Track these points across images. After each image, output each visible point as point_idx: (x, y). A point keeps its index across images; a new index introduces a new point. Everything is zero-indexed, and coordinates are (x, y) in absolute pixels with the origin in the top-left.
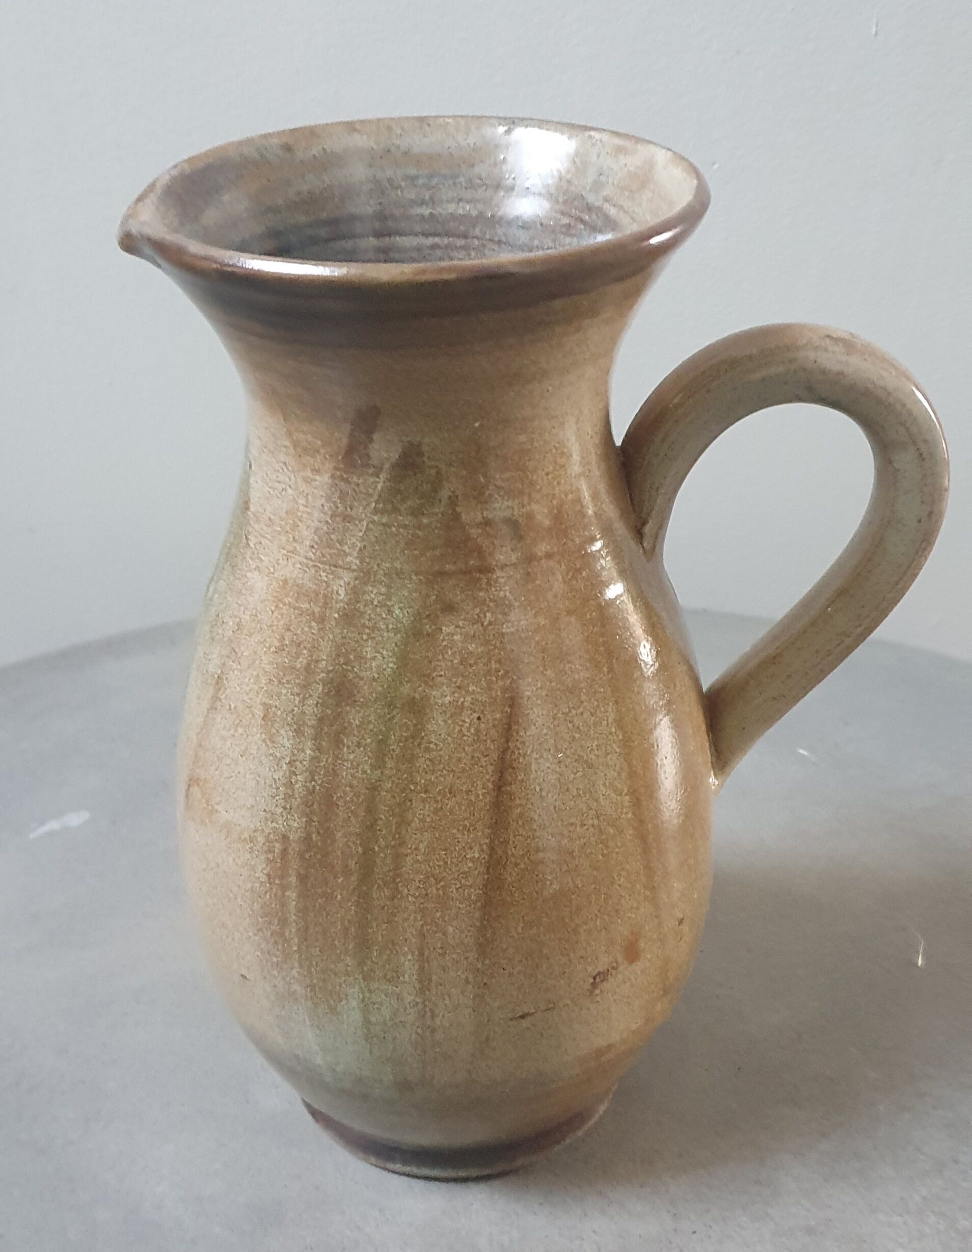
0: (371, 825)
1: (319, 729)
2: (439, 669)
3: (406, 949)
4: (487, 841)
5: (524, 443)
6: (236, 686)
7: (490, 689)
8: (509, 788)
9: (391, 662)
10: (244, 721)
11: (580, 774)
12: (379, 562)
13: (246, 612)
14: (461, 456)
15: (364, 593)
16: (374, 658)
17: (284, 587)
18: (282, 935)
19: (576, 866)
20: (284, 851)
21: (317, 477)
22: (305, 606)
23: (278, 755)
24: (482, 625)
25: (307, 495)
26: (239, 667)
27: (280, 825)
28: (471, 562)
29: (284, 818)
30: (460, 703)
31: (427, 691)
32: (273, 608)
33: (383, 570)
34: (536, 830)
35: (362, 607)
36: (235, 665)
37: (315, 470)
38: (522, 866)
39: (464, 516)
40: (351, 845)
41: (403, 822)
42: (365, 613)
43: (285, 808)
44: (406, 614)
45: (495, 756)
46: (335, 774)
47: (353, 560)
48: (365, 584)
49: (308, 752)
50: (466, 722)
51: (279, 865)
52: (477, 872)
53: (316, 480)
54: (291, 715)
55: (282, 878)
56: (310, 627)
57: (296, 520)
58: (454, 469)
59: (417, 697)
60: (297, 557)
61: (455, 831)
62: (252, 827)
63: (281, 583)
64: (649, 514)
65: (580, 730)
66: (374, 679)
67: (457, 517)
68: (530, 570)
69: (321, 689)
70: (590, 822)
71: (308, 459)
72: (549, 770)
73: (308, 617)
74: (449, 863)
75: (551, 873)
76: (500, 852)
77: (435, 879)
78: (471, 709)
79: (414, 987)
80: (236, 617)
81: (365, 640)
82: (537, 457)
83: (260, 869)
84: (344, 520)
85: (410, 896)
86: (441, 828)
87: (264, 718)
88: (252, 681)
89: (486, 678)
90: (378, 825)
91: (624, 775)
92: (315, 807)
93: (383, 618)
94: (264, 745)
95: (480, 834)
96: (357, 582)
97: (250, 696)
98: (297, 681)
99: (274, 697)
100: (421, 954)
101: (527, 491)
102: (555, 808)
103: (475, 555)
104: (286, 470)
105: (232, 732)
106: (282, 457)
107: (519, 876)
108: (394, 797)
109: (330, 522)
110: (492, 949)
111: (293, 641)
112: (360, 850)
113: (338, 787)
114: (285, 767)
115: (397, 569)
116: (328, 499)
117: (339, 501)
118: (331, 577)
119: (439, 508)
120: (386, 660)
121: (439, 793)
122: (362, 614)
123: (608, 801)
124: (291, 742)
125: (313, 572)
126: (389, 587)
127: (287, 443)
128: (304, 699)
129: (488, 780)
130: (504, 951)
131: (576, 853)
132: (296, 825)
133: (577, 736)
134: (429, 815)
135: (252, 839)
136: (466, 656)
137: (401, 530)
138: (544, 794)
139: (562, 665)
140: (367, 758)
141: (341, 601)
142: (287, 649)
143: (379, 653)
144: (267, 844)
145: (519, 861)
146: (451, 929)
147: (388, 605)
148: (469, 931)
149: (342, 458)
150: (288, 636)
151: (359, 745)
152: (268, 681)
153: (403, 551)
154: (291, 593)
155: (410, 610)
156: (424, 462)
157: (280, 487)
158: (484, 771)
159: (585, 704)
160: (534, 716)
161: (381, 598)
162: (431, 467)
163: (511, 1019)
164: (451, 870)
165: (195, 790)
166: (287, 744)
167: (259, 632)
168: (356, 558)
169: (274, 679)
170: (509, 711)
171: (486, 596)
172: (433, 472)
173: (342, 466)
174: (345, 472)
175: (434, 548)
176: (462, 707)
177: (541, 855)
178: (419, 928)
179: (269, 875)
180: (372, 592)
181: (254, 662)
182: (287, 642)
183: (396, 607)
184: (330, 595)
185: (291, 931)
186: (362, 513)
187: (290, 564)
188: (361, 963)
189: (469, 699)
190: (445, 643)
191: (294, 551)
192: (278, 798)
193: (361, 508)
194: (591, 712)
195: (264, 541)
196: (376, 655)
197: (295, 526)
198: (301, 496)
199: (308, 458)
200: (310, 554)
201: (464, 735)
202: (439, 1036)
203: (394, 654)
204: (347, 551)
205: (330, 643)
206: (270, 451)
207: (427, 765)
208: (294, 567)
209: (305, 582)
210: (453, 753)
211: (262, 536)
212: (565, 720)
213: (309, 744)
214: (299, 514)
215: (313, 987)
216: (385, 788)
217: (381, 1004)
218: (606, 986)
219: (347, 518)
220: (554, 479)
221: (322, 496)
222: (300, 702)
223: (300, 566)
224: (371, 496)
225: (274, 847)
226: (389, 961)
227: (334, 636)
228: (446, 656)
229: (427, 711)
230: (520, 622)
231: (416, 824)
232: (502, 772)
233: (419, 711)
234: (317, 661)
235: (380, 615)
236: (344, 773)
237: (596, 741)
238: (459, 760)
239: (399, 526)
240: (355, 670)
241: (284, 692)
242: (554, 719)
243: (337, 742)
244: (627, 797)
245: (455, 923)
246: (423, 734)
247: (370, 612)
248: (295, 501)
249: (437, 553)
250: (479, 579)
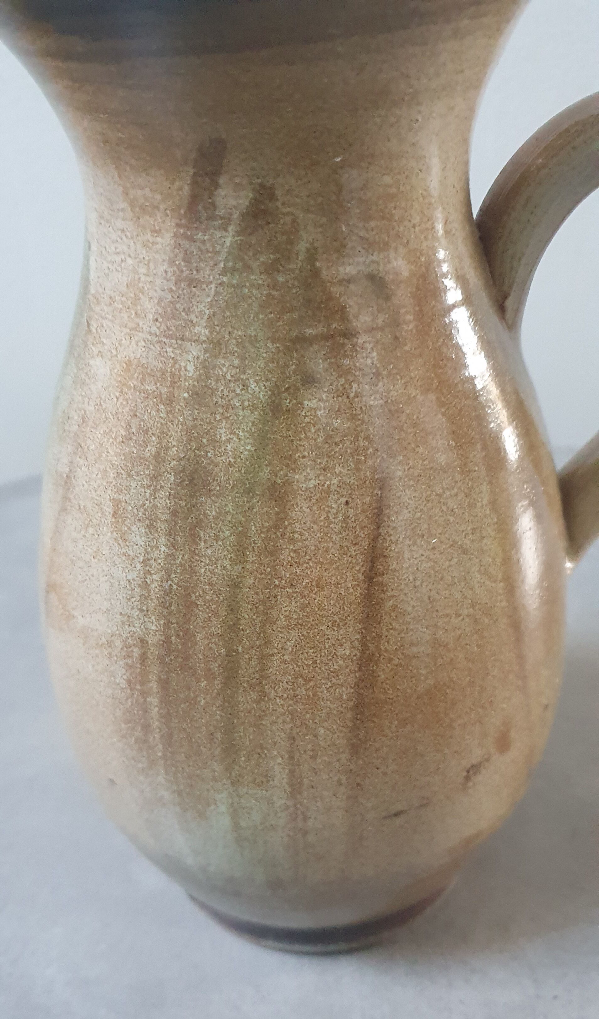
0: (234, 624)
1: (173, 523)
2: (301, 449)
3: (275, 753)
4: (358, 636)
5: (390, 186)
6: (85, 483)
7: (358, 470)
8: (381, 579)
9: (249, 444)
10: (94, 520)
11: (455, 560)
12: (231, 330)
13: (91, 403)
14: (320, 199)
15: (215, 367)
16: (229, 441)
17: (128, 370)
18: (145, 741)
19: (452, 659)
20: (143, 657)
21: (159, 239)
22: (150, 387)
23: (131, 553)
24: (348, 397)
25: (149, 262)
26: (86, 463)
27: (137, 628)
28: (334, 326)
29: (142, 621)
30: (326, 486)
31: (289, 475)
32: (118, 394)
33: (235, 339)
34: (410, 623)
35: (213, 383)
36: (81, 462)
37: (156, 231)
38: (396, 661)
39: (324, 272)
40: (213, 646)
41: (268, 620)
42: (217, 389)
43: (141, 610)
44: (263, 388)
45: (365, 544)
46: (193, 572)
47: (202, 331)
48: (216, 357)
49: (163, 548)
50: (332, 508)
51: (139, 670)
52: (348, 670)
53: (157, 243)
54: (142, 510)
55: (142, 684)
56: (158, 410)
57: (137, 292)
58: (313, 216)
59: (279, 481)
60: (140, 334)
61: (324, 628)
62: (110, 631)
63: (125, 366)
64: (511, 287)
65: (455, 513)
66: (230, 464)
67: (316, 273)
68: (398, 334)
69: (172, 479)
70: (466, 612)
71: (146, 219)
72: (423, 558)
73: (155, 400)
74: (318, 662)
75: (426, 667)
76: (372, 647)
77: (305, 680)
78: (338, 493)
79: (285, 791)
80: (80, 410)
81: (219, 421)
82: (403, 205)
83: (120, 675)
84: (189, 285)
85: (277, 698)
86: (309, 625)
87: (115, 514)
88: (100, 476)
89: (353, 458)
90: (240, 625)
91: (498, 561)
92: (173, 608)
93: (238, 395)
94: (116, 544)
95: (351, 629)
96: (207, 355)
97: (98, 493)
98: (147, 472)
99: (124, 491)
100: (291, 758)
101: (394, 245)
102: (429, 597)
103: (338, 317)
104: (124, 238)
105: (83, 532)
106: (119, 224)
107: (392, 672)
108: (257, 594)
109: (174, 288)
110: (365, 749)
111: (140, 428)
112: (223, 651)
113: (197, 585)
114: (139, 566)
115: (251, 336)
116: (172, 262)
117: (183, 263)
118: (178, 352)
119: (297, 264)
120: (242, 442)
121: (305, 587)
122: (214, 391)
123: (483, 588)
124: (143, 538)
125: (159, 349)
126: (243, 358)
127: (124, 205)
128: (155, 490)
129: (359, 571)
130: (377, 750)
131: (451, 645)
132: (154, 628)
133: (452, 519)
134: (295, 612)
135: (110, 644)
136: (331, 433)
137: (254, 292)
138: (418, 583)
139: (435, 441)
140: (226, 553)
141: (191, 378)
142: (134, 438)
143: (234, 433)
144: (125, 649)
145: (392, 656)
146: (322, 731)
147: (242, 379)
148: (341, 731)
149: (185, 212)
150: (134, 424)
151: (217, 538)
152: (116, 475)
153: (257, 315)
154: (136, 375)
155: (267, 384)
156: (277, 208)
157: (118, 259)
158: (354, 561)
159: (459, 484)
160: (406, 498)
161: (234, 372)
162: (287, 214)
163: (385, 818)
164: (320, 668)
165: (53, 596)
166: (140, 542)
167: (105, 422)
168: (206, 327)
169: (123, 472)
170: (379, 493)
171: (351, 363)
172: (288, 219)
173: (183, 222)
174: (189, 229)
175: (291, 310)
176: (328, 492)
177: (415, 650)
178: (288, 731)
179: (129, 681)
180: (224, 365)
181: (100, 456)
182: (134, 430)
183: (251, 381)
184: (177, 373)
185: (156, 737)
186: (209, 276)
187: (133, 342)
188: (229, 769)
189: (335, 481)
190: (307, 419)
191: (137, 328)
192: (133, 600)
193: (208, 269)
194: (465, 494)
195: (105, 322)
196: (232, 436)
197: (136, 300)
198: (141, 265)
199: (148, 217)
200: (154, 329)
201: (331, 522)
202: (311, 838)
203: (252, 435)
204: (195, 320)
205: (180, 426)
206: (108, 221)
207: (292, 557)
208: (137, 345)
209: (150, 360)
210: (320, 542)
211: (103, 318)
212: (439, 502)
213: (163, 540)
214: (141, 285)
215: (180, 793)
216: (247, 584)
217: (251, 808)
218: (479, 778)
219: (193, 283)
220: (422, 232)
221: (164, 260)
222: (151, 495)
223: (144, 344)
224: (218, 253)
225: (132, 651)
226: (258, 765)
227: (184, 419)
228: (309, 434)
229: (291, 498)
230: (388, 393)
231: (282, 621)
232: (373, 562)
233: (282, 498)
234: (167, 449)
235: (234, 391)
236: (203, 570)
237: (470, 524)
238: (327, 550)
239: (252, 286)
240: (209, 454)
241: (133, 484)
242: (428, 501)
243: (194, 537)
244: (502, 584)
245: (325, 724)
246: (286, 523)
247: (222, 388)
248: (135, 272)
249: (295, 315)
250: (343, 345)
